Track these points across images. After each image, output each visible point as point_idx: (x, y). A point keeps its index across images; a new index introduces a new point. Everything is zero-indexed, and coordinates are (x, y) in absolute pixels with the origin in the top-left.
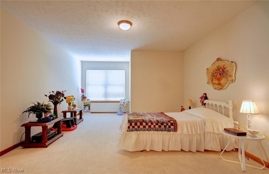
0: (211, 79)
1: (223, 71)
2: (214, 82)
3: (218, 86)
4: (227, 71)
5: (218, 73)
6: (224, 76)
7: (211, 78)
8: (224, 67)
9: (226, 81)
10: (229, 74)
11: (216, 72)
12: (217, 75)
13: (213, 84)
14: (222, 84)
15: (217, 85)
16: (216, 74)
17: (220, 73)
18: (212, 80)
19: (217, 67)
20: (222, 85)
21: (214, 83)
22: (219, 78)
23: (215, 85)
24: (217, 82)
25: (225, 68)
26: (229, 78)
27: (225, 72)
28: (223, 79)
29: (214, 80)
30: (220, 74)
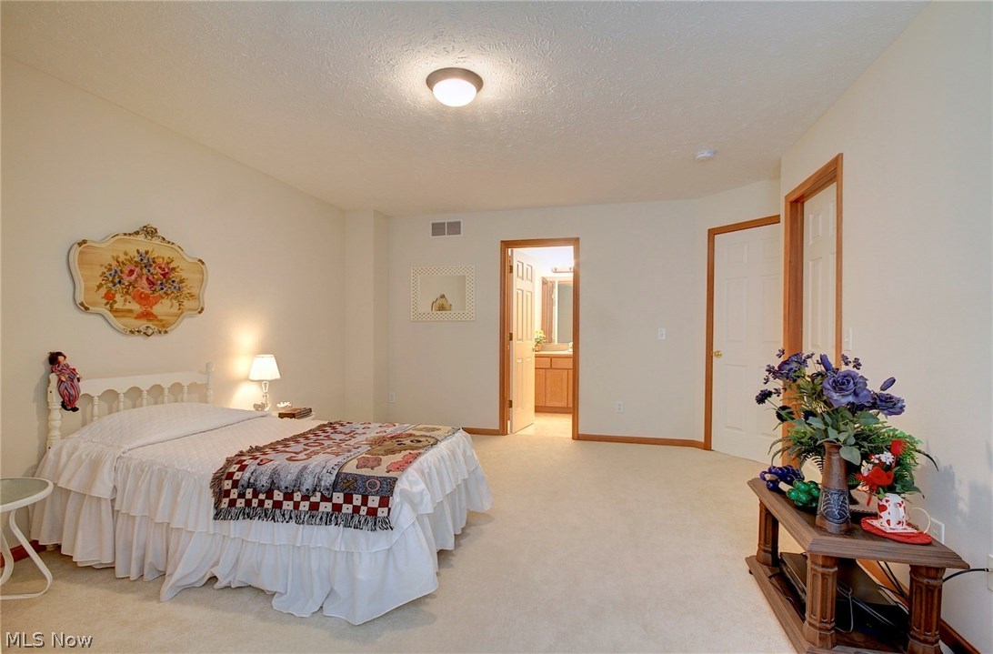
0: (103, 291)
1: (164, 275)
2: (116, 306)
3: (142, 324)
4: (182, 281)
5: (140, 276)
6: (169, 292)
7: (100, 286)
8: (168, 263)
9: (175, 310)
10: (186, 291)
11: (131, 272)
12: (136, 280)
13: (112, 310)
14: (159, 318)
15: (136, 318)
16: (133, 277)
17: (151, 278)
18: (109, 297)
19: (136, 254)
20: (161, 321)
21: (117, 311)
22: (147, 297)
23: (124, 316)
24: (136, 307)
25: (174, 269)
26: (186, 303)
27: (173, 282)
28: (166, 302)
29: (118, 297)
30: (151, 283)
